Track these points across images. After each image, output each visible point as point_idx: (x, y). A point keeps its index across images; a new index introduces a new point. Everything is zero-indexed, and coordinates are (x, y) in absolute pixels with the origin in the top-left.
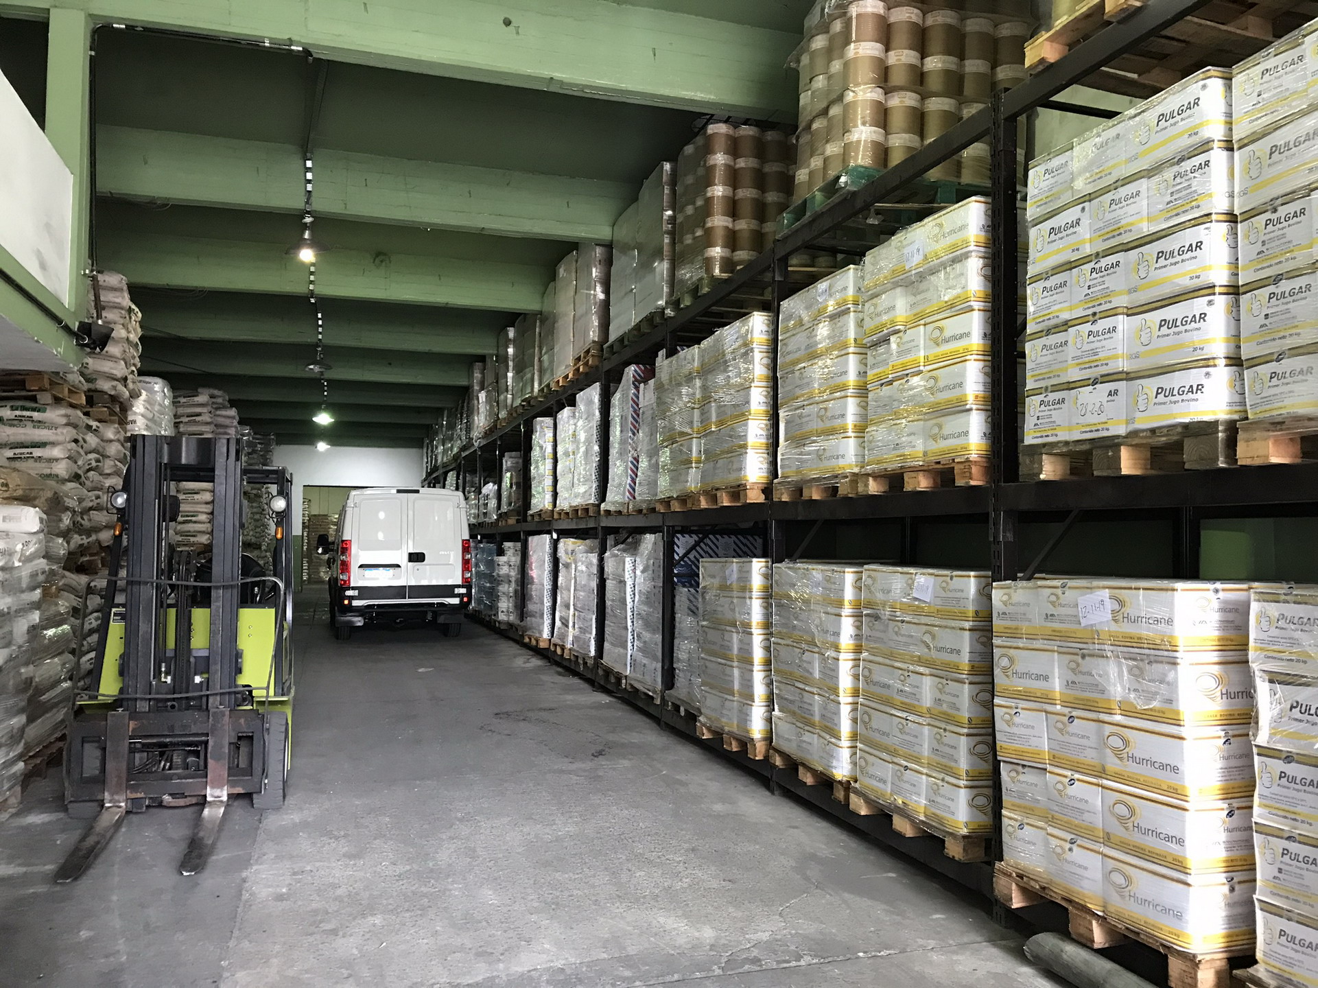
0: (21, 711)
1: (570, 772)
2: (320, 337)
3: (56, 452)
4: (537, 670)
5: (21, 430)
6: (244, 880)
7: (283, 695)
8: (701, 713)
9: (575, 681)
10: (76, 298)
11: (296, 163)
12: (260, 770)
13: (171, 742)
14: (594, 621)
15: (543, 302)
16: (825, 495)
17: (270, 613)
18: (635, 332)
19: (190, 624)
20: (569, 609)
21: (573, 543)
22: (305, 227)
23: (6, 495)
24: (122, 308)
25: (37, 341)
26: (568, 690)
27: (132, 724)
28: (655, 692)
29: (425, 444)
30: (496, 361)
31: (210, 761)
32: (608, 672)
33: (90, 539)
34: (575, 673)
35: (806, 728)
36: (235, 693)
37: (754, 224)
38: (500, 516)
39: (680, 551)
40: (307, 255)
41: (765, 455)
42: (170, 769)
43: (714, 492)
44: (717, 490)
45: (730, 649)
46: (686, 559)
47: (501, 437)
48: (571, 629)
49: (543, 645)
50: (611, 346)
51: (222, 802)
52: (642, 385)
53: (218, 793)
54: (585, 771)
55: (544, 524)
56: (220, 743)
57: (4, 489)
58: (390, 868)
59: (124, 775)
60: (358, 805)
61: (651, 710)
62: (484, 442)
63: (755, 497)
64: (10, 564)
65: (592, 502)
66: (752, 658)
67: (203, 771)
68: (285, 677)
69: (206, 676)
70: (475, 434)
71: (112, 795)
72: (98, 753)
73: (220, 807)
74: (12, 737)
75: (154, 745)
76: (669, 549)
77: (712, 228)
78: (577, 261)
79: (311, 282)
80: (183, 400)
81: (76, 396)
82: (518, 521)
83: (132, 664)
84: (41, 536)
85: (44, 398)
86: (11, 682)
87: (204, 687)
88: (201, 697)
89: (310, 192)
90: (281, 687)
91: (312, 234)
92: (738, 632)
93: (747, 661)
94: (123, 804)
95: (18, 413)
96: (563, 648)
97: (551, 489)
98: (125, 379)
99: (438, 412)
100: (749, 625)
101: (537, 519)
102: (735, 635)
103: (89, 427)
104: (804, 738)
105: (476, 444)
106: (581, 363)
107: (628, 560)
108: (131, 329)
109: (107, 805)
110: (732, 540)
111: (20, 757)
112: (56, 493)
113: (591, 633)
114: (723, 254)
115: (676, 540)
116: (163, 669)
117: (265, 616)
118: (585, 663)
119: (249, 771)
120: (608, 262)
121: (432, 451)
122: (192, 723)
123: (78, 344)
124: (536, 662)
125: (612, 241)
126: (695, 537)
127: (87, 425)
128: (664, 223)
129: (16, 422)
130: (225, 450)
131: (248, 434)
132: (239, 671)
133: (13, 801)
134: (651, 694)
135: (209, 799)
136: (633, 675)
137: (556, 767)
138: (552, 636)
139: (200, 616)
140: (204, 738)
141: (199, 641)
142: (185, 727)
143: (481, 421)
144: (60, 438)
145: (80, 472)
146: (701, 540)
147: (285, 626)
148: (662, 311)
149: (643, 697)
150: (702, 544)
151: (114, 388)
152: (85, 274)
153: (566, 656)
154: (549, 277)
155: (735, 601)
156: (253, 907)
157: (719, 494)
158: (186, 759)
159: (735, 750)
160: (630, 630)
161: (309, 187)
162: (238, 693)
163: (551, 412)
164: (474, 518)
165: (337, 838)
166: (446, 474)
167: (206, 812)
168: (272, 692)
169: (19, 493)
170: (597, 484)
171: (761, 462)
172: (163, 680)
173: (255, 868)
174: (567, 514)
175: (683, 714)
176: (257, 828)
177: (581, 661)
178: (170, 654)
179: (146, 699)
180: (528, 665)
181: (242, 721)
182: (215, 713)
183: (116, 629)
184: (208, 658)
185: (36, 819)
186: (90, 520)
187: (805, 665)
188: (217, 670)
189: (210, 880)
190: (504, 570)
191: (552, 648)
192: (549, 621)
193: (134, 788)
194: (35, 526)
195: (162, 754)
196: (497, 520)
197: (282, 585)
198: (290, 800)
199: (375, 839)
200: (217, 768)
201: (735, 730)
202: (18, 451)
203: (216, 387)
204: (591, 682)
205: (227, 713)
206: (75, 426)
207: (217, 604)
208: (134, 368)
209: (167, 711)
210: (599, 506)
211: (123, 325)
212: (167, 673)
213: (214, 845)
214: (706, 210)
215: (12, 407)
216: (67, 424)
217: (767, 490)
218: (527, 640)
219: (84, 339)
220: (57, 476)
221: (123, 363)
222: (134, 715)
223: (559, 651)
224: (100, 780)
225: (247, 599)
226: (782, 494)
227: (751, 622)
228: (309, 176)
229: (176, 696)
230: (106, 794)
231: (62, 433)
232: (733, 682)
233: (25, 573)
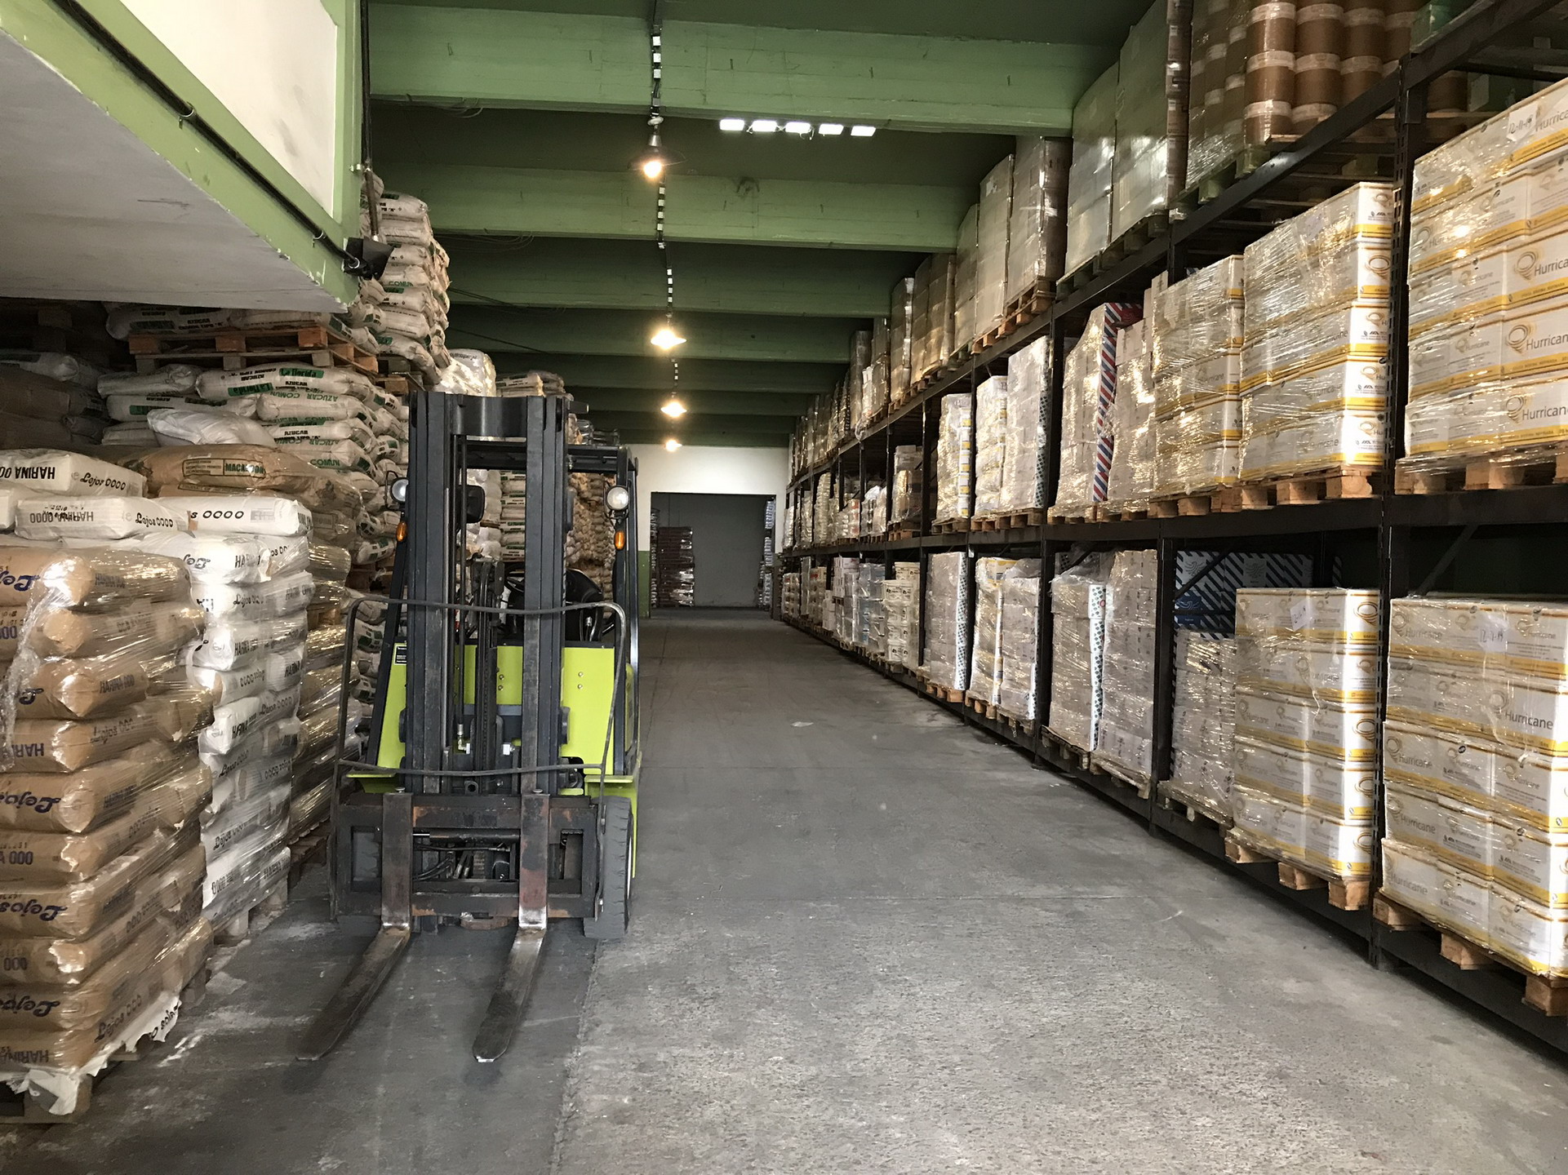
0: (285, 780)
1: (1033, 902)
2: (670, 300)
3: (337, 431)
4: (947, 731)
5: (293, 402)
6: (566, 1074)
7: (625, 774)
8: (1233, 824)
9: (1003, 751)
10: (344, 204)
11: (639, 41)
12: (592, 884)
13: (469, 840)
14: (1034, 671)
15: (958, 237)
16: (1511, 481)
17: (606, 655)
18: (1113, 255)
19: (495, 670)
20: (994, 653)
21: (1000, 564)
22: (651, 130)
23: (262, 483)
24: (421, 245)
25: (282, 256)
26: (996, 763)
27: (417, 812)
28: (1140, 780)
29: (791, 442)
30: (888, 326)
31: (522, 869)
32: (1058, 744)
33: (386, 548)
34: (1002, 740)
35: (1463, 875)
36: (559, 771)
37: (1329, 61)
38: (891, 528)
39: (1184, 577)
40: (653, 169)
41: (1375, 420)
42: (470, 875)
43: (1270, 483)
44: (1276, 479)
45: (1294, 731)
46: (1192, 589)
47: (892, 425)
48: (996, 680)
49: (954, 698)
50: (1071, 280)
51: (539, 929)
52: (1121, 332)
53: (534, 918)
54: (1055, 901)
55: (959, 537)
56: (537, 842)
57: (259, 475)
58: (787, 1067)
59: (407, 884)
60: (729, 940)
61: (1133, 806)
62: (869, 434)
63: (1356, 488)
64: (253, 580)
65: (1032, 505)
66: (1341, 749)
67: (512, 882)
68: (629, 742)
69: (518, 743)
70: (856, 423)
71: (392, 910)
72: (375, 849)
73: (536, 939)
74: (269, 817)
75: (445, 843)
76: (1167, 573)
77: (1257, 72)
78: (1013, 169)
79: (660, 221)
80: (509, 382)
81: (366, 360)
82: (915, 535)
83: (417, 726)
84: (303, 540)
85: (322, 358)
86: (266, 743)
87: (515, 761)
88: (510, 775)
89: (658, 80)
90: (624, 760)
91: (662, 140)
92: (1313, 707)
93: (1328, 750)
94: (406, 925)
95: (289, 378)
96: (984, 704)
97: (966, 490)
98: (427, 339)
99: (808, 399)
100: (1336, 697)
101: (945, 531)
102: (1306, 713)
103: (380, 401)
104: (1458, 892)
105: (859, 437)
106: (1018, 310)
107: (1094, 588)
108: (433, 274)
109: (386, 924)
110: (1264, 561)
111: (284, 842)
112: (329, 484)
113: (1029, 688)
114: (1278, 112)
115: (1179, 561)
116: (460, 733)
117: (604, 657)
118: (1020, 729)
119: (577, 885)
120: (1063, 164)
121: (800, 450)
122: (497, 810)
123: (347, 271)
124: (943, 720)
125: (1071, 131)
126: (1207, 556)
127: (377, 397)
128: (1168, 81)
129: (287, 391)
130: (540, 414)
131: (588, 431)
132: (564, 739)
133: (276, 901)
134: (1133, 782)
135: (522, 925)
136: (1099, 752)
137: (1009, 892)
138: (968, 686)
139: (509, 657)
140: (514, 836)
141: (509, 693)
142: (489, 818)
143: (866, 406)
144: (341, 412)
145: (368, 458)
146: (1217, 561)
147: (628, 670)
148: (1164, 212)
149: (1119, 786)
150: (1218, 568)
151: (413, 350)
152: (356, 171)
153: (989, 715)
154: (970, 198)
155: (1309, 656)
156: (578, 1132)
157: (1280, 486)
158: (492, 863)
159: (1300, 888)
160: (1095, 687)
161: (657, 74)
162: (562, 771)
163: (968, 387)
164: (855, 531)
165: (702, 1000)
166: (817, 478)
167: (518, 943)
168: (609, 770)
169: (279, 481)
170: (1040, 480)
171: (1367, 432)
172: (460, 748)
173: (583, 1049)
174: (992, 523)
175: (1191, 817)
176: (588, 973)
177: (1012, 725)
178: (468, 711)
179: (435, 777)
180: (934, 724)
181: (567, 813)
182: (529, 801)
183: (398, 672)
184: (519, 719)
185: (302, 931)
186: (384, 523)
187: (1465, 771)
188: (532, 738)
189: (519, 1068)
190: (897, 599)
191: (967, 703)
192: (963, 667)
193: (422, 903)
194: (293, 526)
195: (458, 854)
196: (886, 534)
197: (622, 614)
198: (637, 925)
199: (758, 1007)
200: (532, 880)
201: (1301, 856)
202: (290, 429)
203: (549, 371)
204: (1029, 755)
205: (546, 801)
206: (362, 398)
207: (532, 642)
208: (439, 327)
209: (463, 793)
210: (1043, 512)
211: (423, 267)
212: (466, 738)
213: (527, 1004)
214: (1252, 43)
215: (282, 370)
216: (351, 394)
217: (1381, 476)
218: (930, 690)
219: (353, 262)
220: (337, 462)
221: (423, 317)
222: (419, 796)
223: (978, 708)
224: (375, 889)
225: (575, 635)
226: (1415, 482)
227: (1340, 691)
228: (657, 58)
229: (474, 773)
230: (384, 909)
231: (343, 405)
232: (1300, 783)
233: (281, 589)
